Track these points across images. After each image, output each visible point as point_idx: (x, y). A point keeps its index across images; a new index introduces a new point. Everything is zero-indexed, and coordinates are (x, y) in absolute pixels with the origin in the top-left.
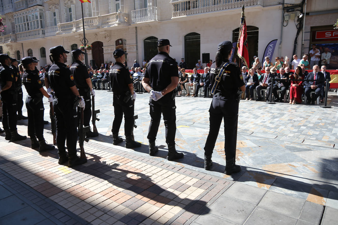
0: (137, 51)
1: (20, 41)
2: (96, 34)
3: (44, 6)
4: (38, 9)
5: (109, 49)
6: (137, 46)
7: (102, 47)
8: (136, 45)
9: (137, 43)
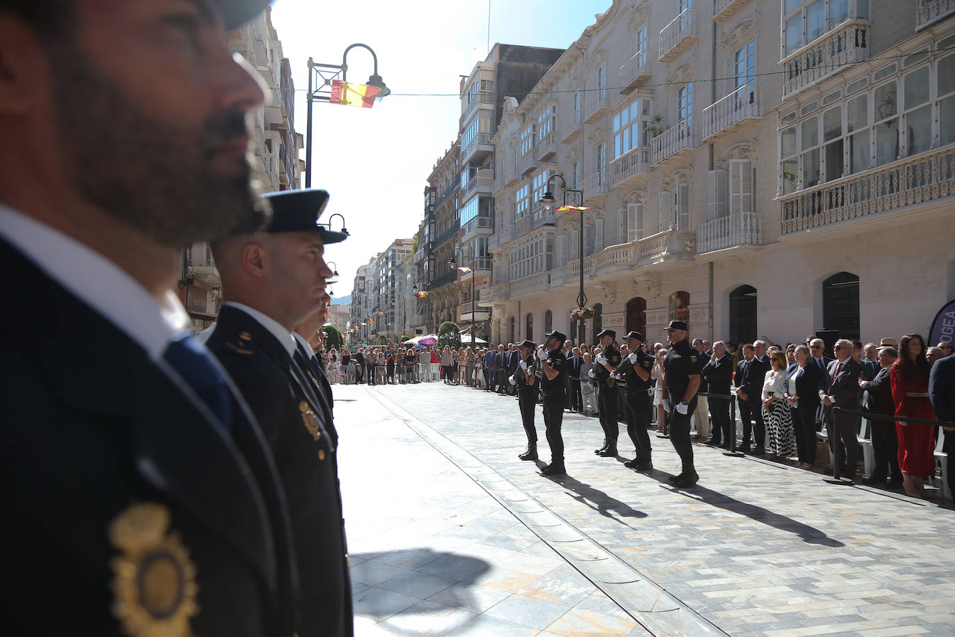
0: (710, 320)
1: (515, 296)
2: (635, 281)
3: (557, 226)
4: (545, 233)
5: (657, 315)
6: (711, 309)
7: (644, 311)
8: (709, 307)
9: (711, 301)
